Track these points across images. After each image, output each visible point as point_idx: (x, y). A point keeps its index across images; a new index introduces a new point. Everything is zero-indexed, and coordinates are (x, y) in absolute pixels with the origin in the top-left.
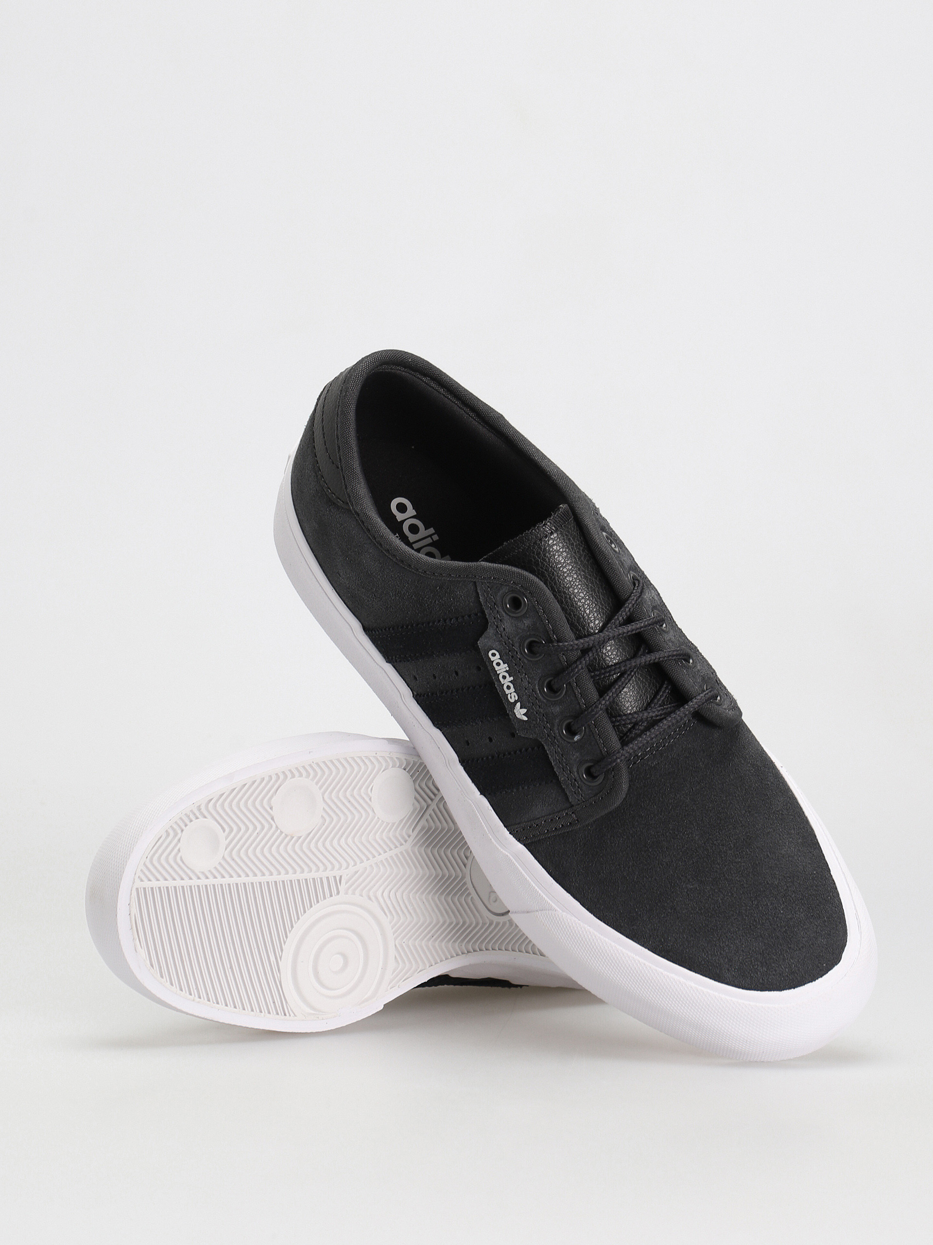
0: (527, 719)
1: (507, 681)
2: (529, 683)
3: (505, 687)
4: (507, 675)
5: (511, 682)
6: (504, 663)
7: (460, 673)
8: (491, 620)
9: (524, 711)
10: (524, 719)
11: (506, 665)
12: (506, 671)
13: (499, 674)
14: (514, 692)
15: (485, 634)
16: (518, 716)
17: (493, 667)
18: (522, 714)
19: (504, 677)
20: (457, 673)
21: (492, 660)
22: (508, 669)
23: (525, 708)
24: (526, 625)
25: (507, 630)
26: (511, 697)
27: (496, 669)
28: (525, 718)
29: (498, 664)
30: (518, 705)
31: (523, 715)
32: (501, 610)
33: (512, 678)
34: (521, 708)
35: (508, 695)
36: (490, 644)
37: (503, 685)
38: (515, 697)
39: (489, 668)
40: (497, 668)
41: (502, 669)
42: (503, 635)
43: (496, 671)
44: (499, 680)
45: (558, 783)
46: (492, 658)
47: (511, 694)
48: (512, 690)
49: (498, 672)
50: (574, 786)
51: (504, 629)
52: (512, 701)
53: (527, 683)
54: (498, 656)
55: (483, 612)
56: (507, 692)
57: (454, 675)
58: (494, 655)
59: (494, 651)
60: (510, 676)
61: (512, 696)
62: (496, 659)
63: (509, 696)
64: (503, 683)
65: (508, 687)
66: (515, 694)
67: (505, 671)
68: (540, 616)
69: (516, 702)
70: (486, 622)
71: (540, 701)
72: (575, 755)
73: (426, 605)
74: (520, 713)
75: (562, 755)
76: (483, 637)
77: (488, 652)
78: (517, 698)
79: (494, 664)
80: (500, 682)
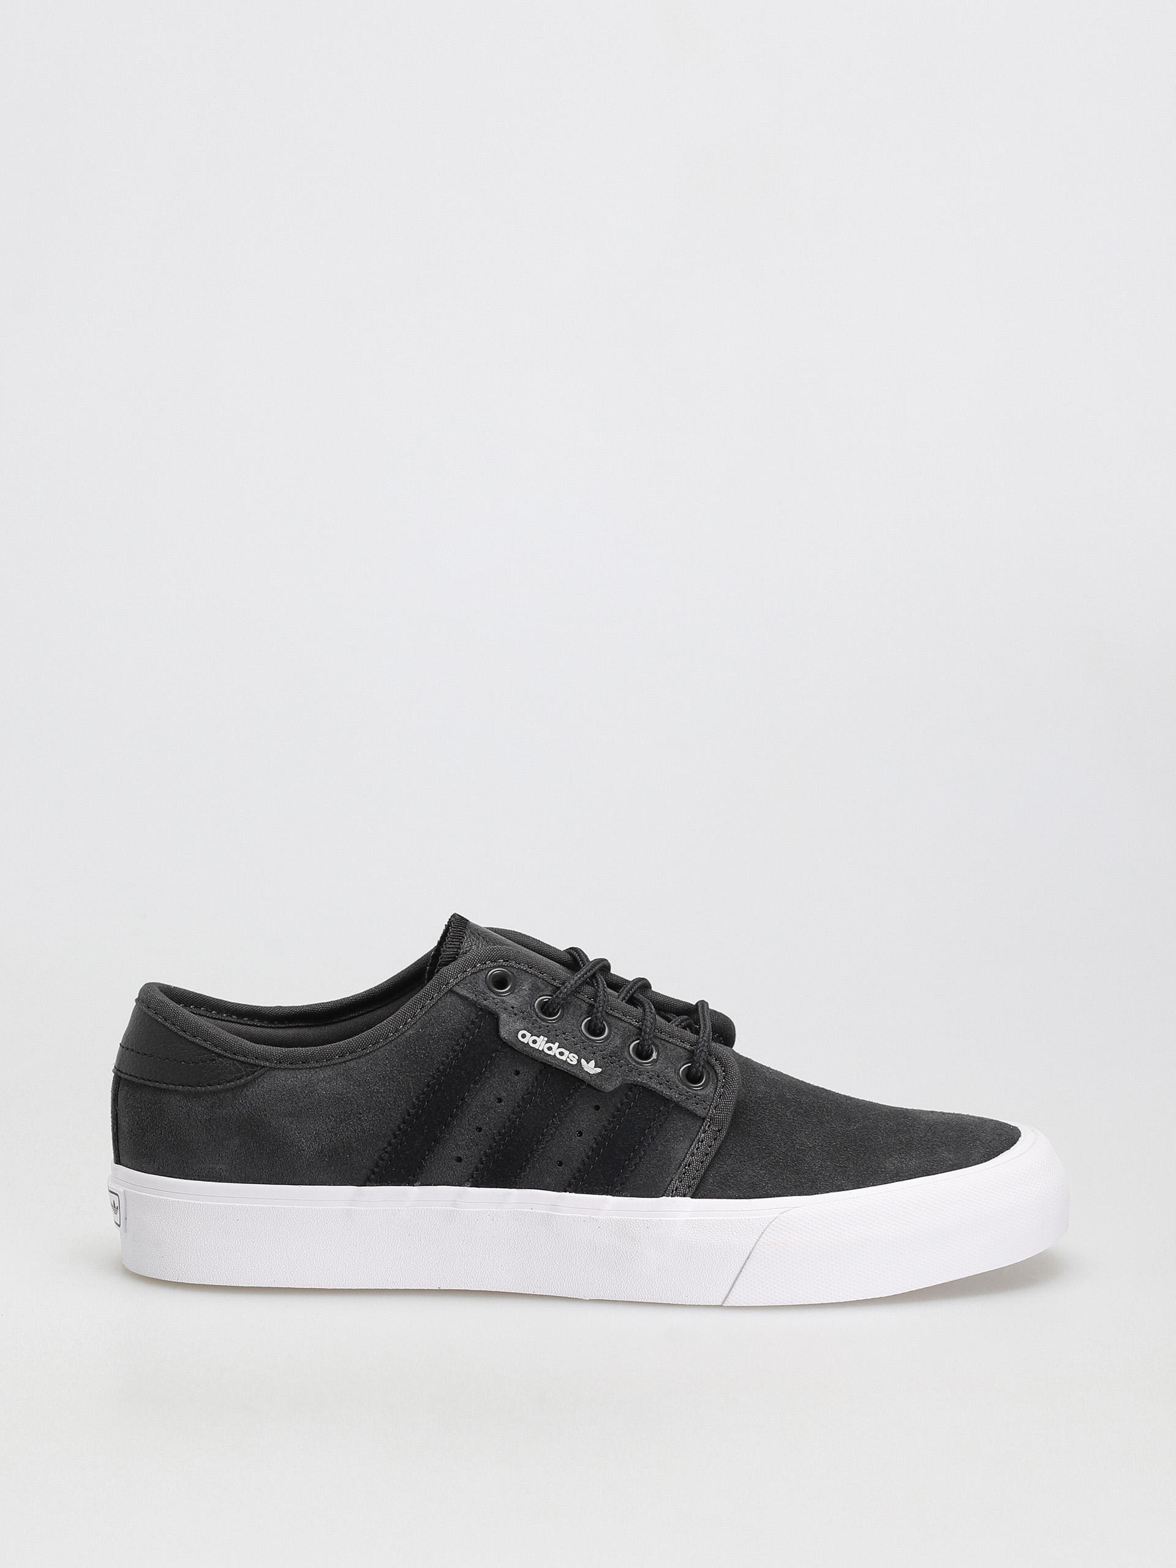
0: (601, 1070)
1: (555, 1050)
3: (558, 1056)
4: (550, 1045)
5: (559, 1047)
6: (539, 1037)
7: (503, 1095)
8: (492, 1007)
9: (593, 1063)
10: (599, 1072)
11: (542, 1037)
13: (543, 1050)
14: (570, 1053)
15: (501, 1023)
16: (592, 1072)
17: (533, 1047)
18: (593, 1067)
19: (550, 1049)
20: (500, 1100)
22: (546, 1039)
23: (591, 1060)
24: (527, 989)
25: (515, 1006)
26: (572, 1061)
27: (537, 1048)
28: (599, 1070)
29: (535, 1042)
30: (583, 1061)
31: (595, 1067)
32: (493, 996)
33: (557, 1044)
34: (588, 1064)
35: (566, 1060)
36: (512, 1029)
37: (555, 1055)
38: (574, 1057)
40: (536, 1046)
41: (541, 1043)
42: (516, 1012)
43: (538, 1050)
44: (547, 1054)
45: (678, 1107)
46: (525, 1041)
47: (568, 1057)
48: (566, 1053)
49: (541, 1049)
51: (513, 1008)
52: (575, 1062)
53: (572, 1040)
54: (528, 1035)
55: (483, 1008)
56: (564, 1058)
57: (498, 1104)
58: (524, 1036)
59: (521, 1033)
60: (554, 1044)
61: (572, 1059)
62: (529, 1039)
63: (568, 1060)
64: (553, 1054)
65: (561, 1054)
66: (571, 1054)
67: (546, 1043)
68: (531, 973)
69: (579, 1061)
70: (492, 1012)
71: (596, 1047)
72: (667, 1068)
74: (591, 1068)
76: (501, 1026)
77: (517, 1037)
78: (577, 1058)
79: (532, 1045)
80: (550, 1055)
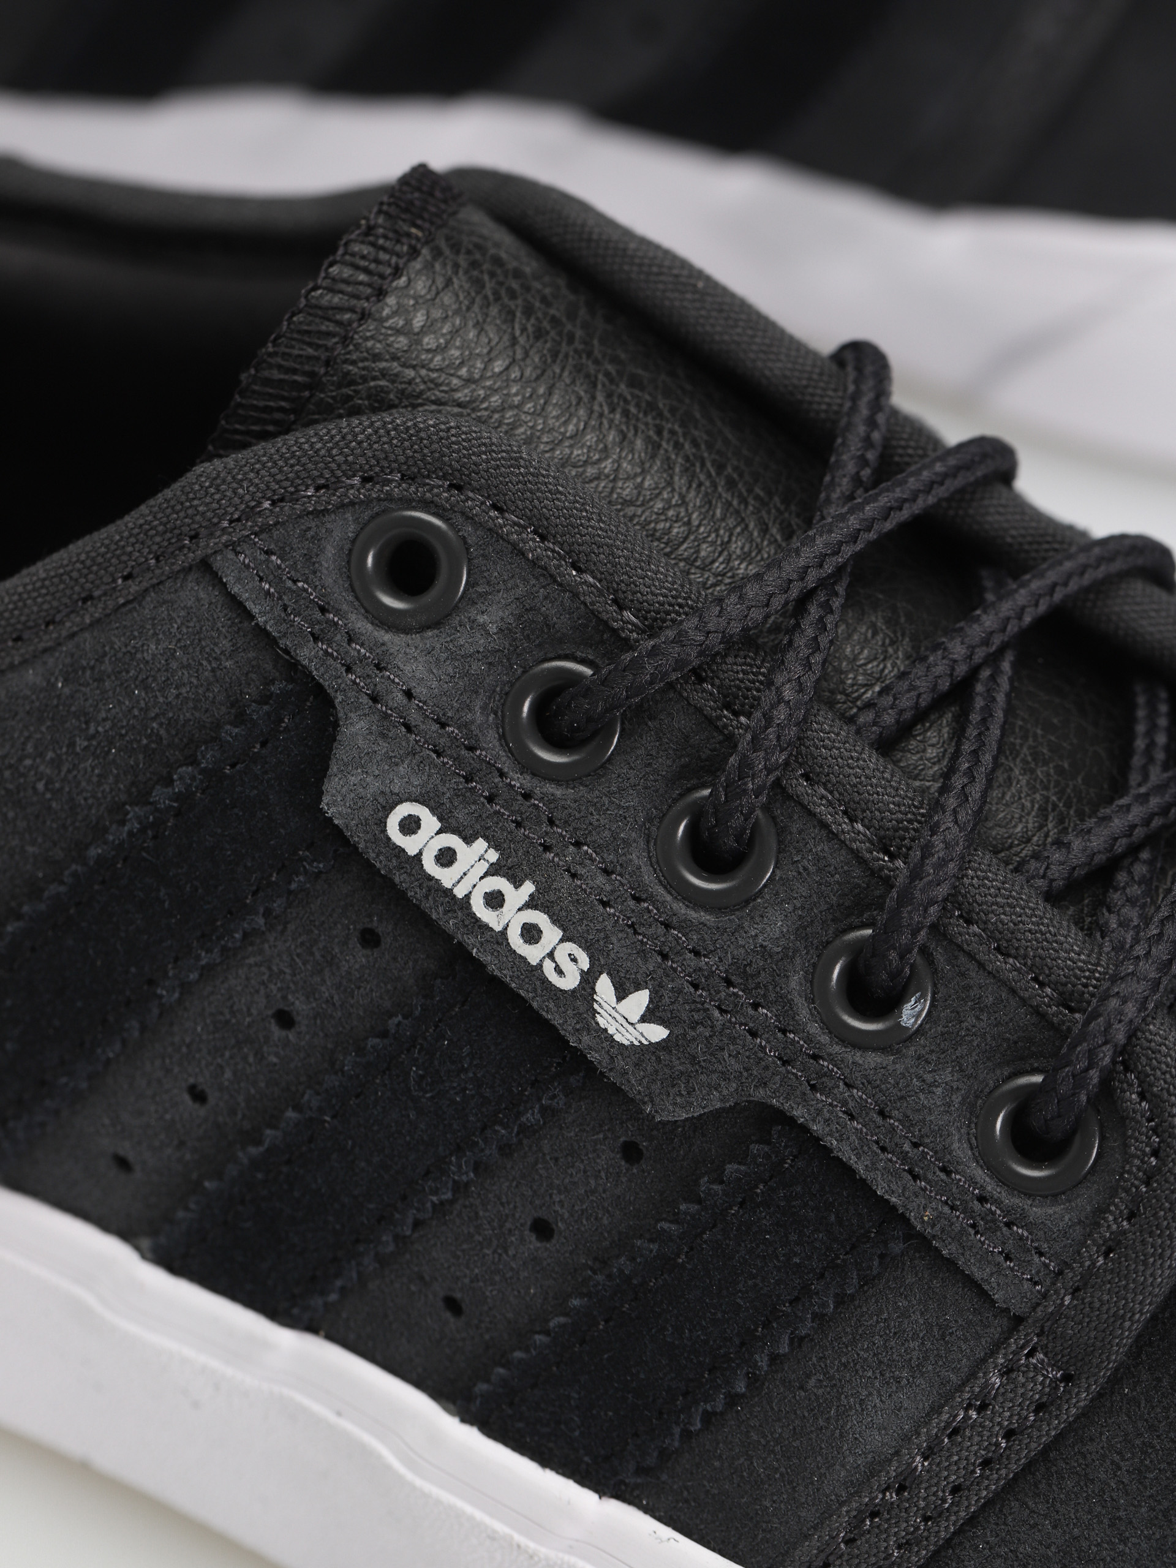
0: (664, 1033)
1: (513, 912)
2: (607, 872)
3: (515, 940)
4: (499, 883)
5: (531, 904)
6: (468, 840)
7: (300, 1006)
8: (328, 676)
9: (639, 1000)
10: (655, 1039)
11: (481, 844)
12: (494, 870)
13: (468, 896)
14: (562, 941)
15: (341, 753)
16: (625, 1036)
17: (430, 878)
18: (635, 1018)
19: (495, 900)
20: (285, 1019)
21: (412, 851)
22: (493, 856)
23: (638, 988)
24: (493, 628)
25: (420, 691)
26: (559, 971)
27: (447, 884)
28: (657, 1033)
29: (446, 857)
30: (604, 986)
31: (643, 1019)
32: (362, 626)
33: (528, 888)
34: (620, 998)
35: (540, 965)
36: (375, 786)
37: (504, 932)
38: (574, 960)
39: (415, 894)
40: (446, 877)
41: (469, 869)
42: (414, 717)
43: (448, 893)
44: (477, 920)
45: (921, 1243)
46: (410, 845)
47: (551, 955)
48: (551, 934)
49: (460, 892)
50: (992, 1226)
51: (409, 694)
52: (569, 982)
53: (601, 879)
54: (430, 822)
55: (293, 668)
56: (533, 954)
57: (276, 1032)
58: (410, 826)
59: (405, 809)
60: (517, 884)
61: (564, 964)
62: (426, 841)
63: (548, 968)
64: (498, 928)
65: (531, 933)
66: (570, 947)
67: (486, 875)
68: (534, 563)
69: (588, 979)
70: (323, 699)
71: (685, 926)
72: (935, 1084)
73: (40, 786)
74: (625, 1018)
75: (882, 1113)
76: (334, 768)
77: (382, 824)
78: (585, 963)
79: (430, 865)
80: (486, 927)
